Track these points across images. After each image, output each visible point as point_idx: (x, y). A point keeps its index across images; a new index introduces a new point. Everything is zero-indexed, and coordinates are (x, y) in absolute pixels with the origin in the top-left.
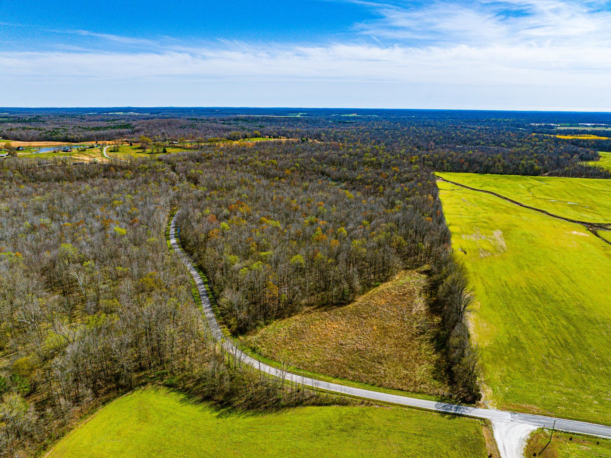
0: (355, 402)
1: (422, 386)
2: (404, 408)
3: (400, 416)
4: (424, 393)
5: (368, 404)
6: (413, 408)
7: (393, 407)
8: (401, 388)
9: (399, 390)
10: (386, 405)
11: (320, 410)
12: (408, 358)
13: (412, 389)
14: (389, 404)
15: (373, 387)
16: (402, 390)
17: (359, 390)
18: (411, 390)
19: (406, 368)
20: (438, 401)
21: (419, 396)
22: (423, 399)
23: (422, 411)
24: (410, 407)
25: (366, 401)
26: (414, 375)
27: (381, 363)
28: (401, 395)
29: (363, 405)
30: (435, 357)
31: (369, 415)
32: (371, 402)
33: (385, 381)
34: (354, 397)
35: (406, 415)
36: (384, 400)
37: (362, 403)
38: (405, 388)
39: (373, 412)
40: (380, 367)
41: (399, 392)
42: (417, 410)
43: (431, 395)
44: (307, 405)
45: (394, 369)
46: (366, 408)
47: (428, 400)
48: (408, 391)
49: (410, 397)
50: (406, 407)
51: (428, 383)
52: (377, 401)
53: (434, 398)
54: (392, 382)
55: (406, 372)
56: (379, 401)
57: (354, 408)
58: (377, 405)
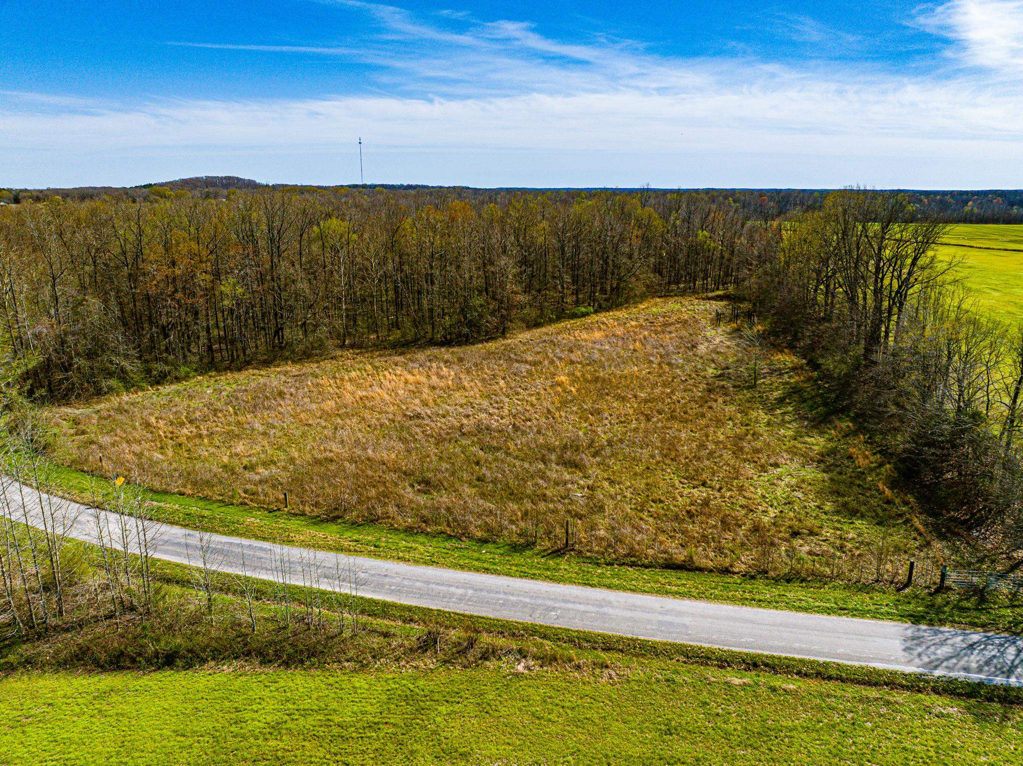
0: (376, 642)
1: (803, 548)
2: (712, 673)
3: (692, 733)
4: (821, 579)
5: (462, 650)
6: (774, 666)
7: (637, 670)
8: (680, 556)
9: (670, 566)
10: (586, 658)
11: (103, 695)
12: (702, 446)
13: (745, 560)
14: (609, 645)
15: (517, 559)
16: (687, 567)
17: (431, 572)
18: (740, 567)
19: (694, 479)
20: (916, 619)
21: (795, 592)
22: (829, 611)
23: (851, 691)
24: (753, 664)
25: (454, 634)
26: (743, 502)
27: (575, 465)
28: (688, 595)
29: (428, 662)
30: (818, 443)
31: (453, 733)
32: (486, 639)
33: (593, 527)
34: (385, 610)
35: (734, 725)
36: (578, 625)
37: (427, 644)
38: (704, 557)
39: (485, 709)
40: (567, 477)
41: (672, 576)
42: (814, 685)
43: (866, 588)
44: (29, 664)
45: (641, 484)
46: (442, 676)
47: (860, 613)
48: (726, 571)
49: (743, 601)
50: (724, 661)
51: (827, 532)
52: (533, 631)
53: (886, 600)
54: (627, 530)
55: (700, 494)
56: (545, 633)
57: (359, 681)
58: (522, 654)
